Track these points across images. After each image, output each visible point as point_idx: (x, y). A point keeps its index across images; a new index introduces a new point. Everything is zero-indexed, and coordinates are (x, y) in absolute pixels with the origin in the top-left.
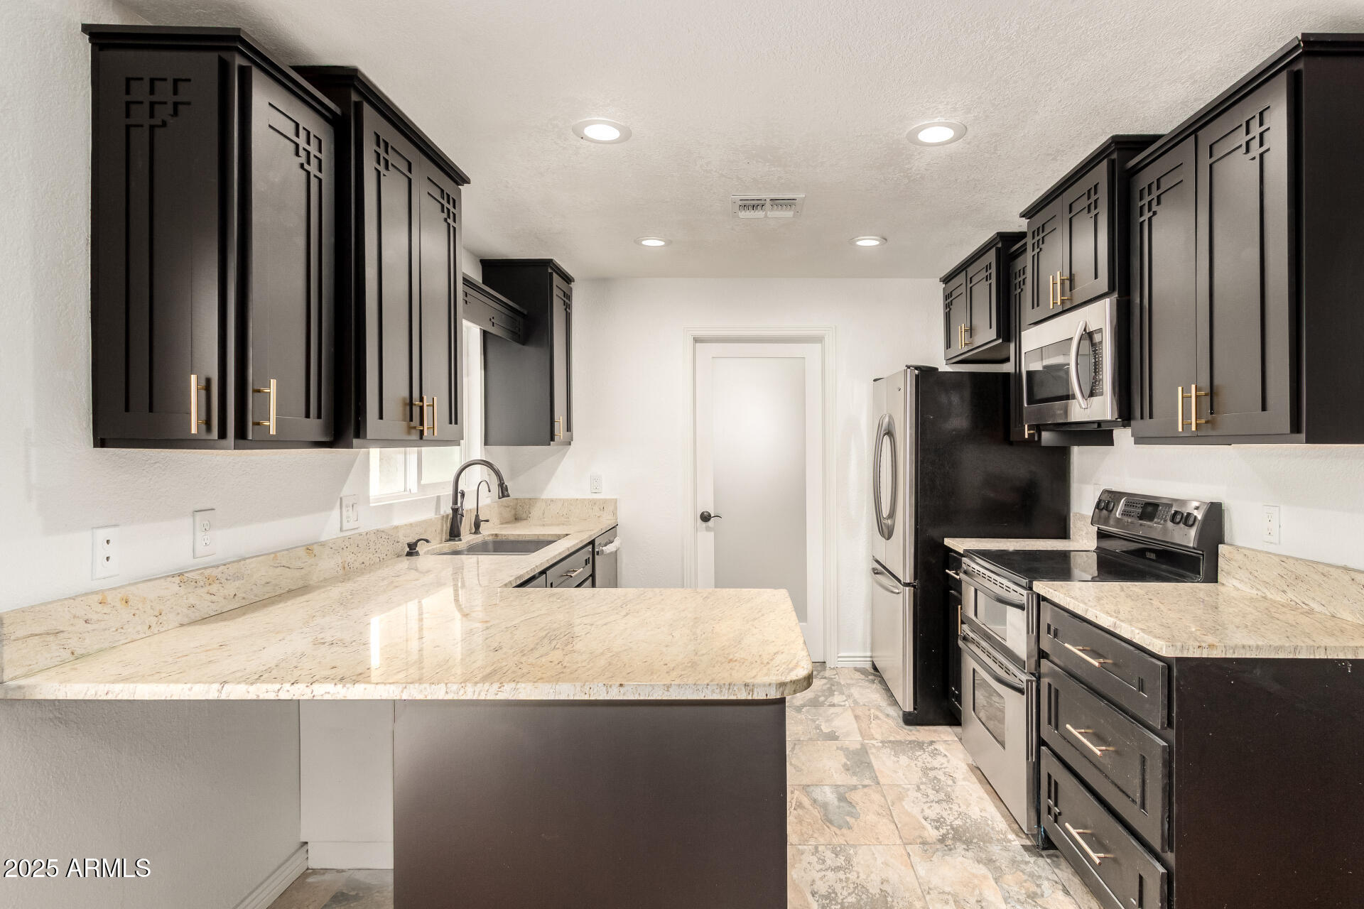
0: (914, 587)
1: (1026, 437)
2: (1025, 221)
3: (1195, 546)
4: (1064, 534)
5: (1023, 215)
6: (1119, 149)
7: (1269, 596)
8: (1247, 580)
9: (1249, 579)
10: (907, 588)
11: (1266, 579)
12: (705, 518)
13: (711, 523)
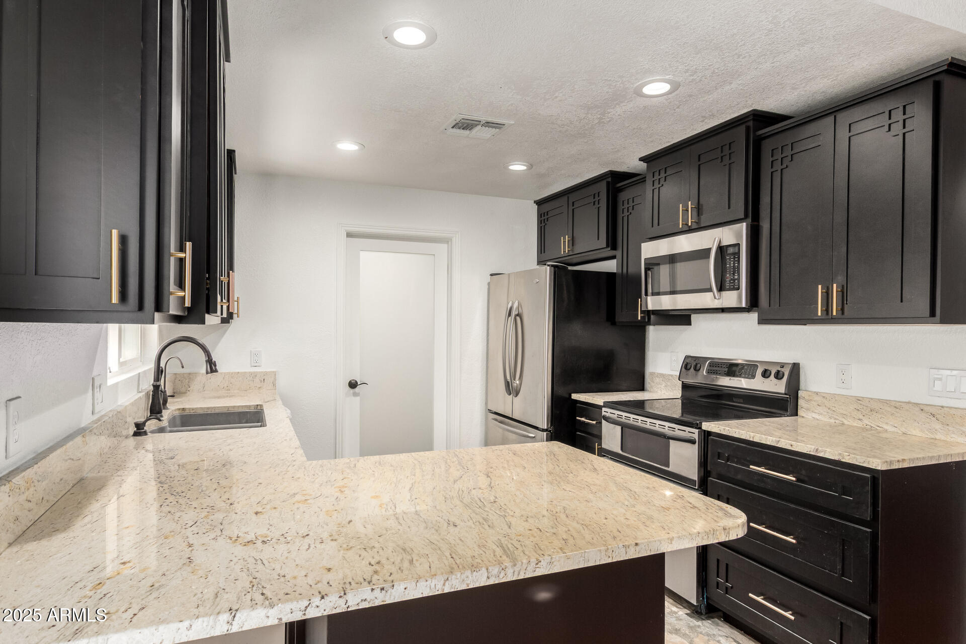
0: (550, 431)
1: (639, 319)
2: (644, 165)
3: (786, 392)
4: (641, 388)
5: (641, 159)
6: (754, 120)
7: (846, 422)
8: (825, 413)
9: (828, 413)
10: (545, 433)
11: (845, 413)
12: (353, 385)
13: (357, 390)
